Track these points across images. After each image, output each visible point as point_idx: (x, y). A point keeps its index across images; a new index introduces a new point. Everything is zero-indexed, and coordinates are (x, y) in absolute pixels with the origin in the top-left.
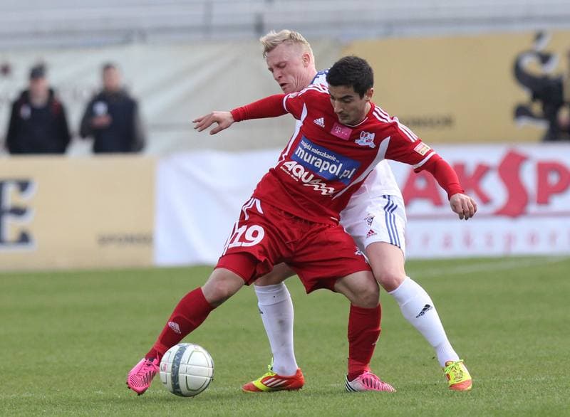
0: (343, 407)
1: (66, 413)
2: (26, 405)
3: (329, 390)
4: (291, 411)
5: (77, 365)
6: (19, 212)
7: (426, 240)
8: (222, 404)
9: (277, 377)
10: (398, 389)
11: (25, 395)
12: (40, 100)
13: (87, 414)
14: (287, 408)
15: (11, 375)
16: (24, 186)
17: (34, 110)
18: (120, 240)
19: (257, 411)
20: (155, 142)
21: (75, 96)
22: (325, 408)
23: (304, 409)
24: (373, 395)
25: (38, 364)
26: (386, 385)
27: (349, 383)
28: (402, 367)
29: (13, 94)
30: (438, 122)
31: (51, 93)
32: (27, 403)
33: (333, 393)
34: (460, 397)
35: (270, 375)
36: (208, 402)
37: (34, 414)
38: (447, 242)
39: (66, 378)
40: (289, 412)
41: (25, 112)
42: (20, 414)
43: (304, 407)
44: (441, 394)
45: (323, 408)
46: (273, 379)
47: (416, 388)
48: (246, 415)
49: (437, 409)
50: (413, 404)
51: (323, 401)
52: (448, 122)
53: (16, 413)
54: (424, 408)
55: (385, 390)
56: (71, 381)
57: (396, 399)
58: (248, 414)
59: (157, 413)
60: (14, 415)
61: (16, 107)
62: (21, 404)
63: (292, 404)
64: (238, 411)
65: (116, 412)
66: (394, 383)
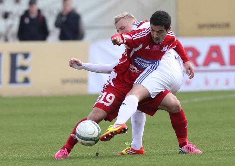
0: (177, 161)
1: (46, 164)
2: (27, 160)
3: (171, 153)
4: (153, 163)
5: (52, 141)
6: (24, 68)
7: (217, 81)
8: (120, 159)
9: (132, 149)
10: (203, 152)
11: (27, 155)
12: (34, 15)
13: (56, 164)
14: (151, 161)
15: (20, 145)
16: (26, 56)
17: (31, 20)
18: (72, 81)
19: (137, 163)
20: (89, 35)
21: (51, 13)
22: (169, 161)
23: (159, 162)
24: (192, 155)
25: (33, 140)
26: (198, 150)
27: (180, 148)
28: (206, 142)
29: (21, 12)
30: (223, 26)
31: (39, 11)
32: (28, 159)
33: (173, 154)
34: (233, 156)
35: (130, 148)
36: (114, 158)
37: (31, 164)
38: (227, 83)
39: (46, 147)
40: (152, 163)
41: (27, 21)
42: (24, 164)
43: (159, 161)
44: (224, 154)
45: (168, 161)
46: (131, 150)
47: (212, 152)
48: (131, 164)
49: (222, 162)
50: (211, 160)
51: (168, 158)
52: (227, 25)
53: (23, 164)
54: (216, 161)
55: (197, 153)
56: (48, 148)
57: (203, 157)
58: (133, 164)
59: (90, 164)
60: (22, 164)
61: (22, 18)
62: (25, 159)
63: (153, 159)
64: (128, 163)
65: (70, 163)
66: (202, 150)
